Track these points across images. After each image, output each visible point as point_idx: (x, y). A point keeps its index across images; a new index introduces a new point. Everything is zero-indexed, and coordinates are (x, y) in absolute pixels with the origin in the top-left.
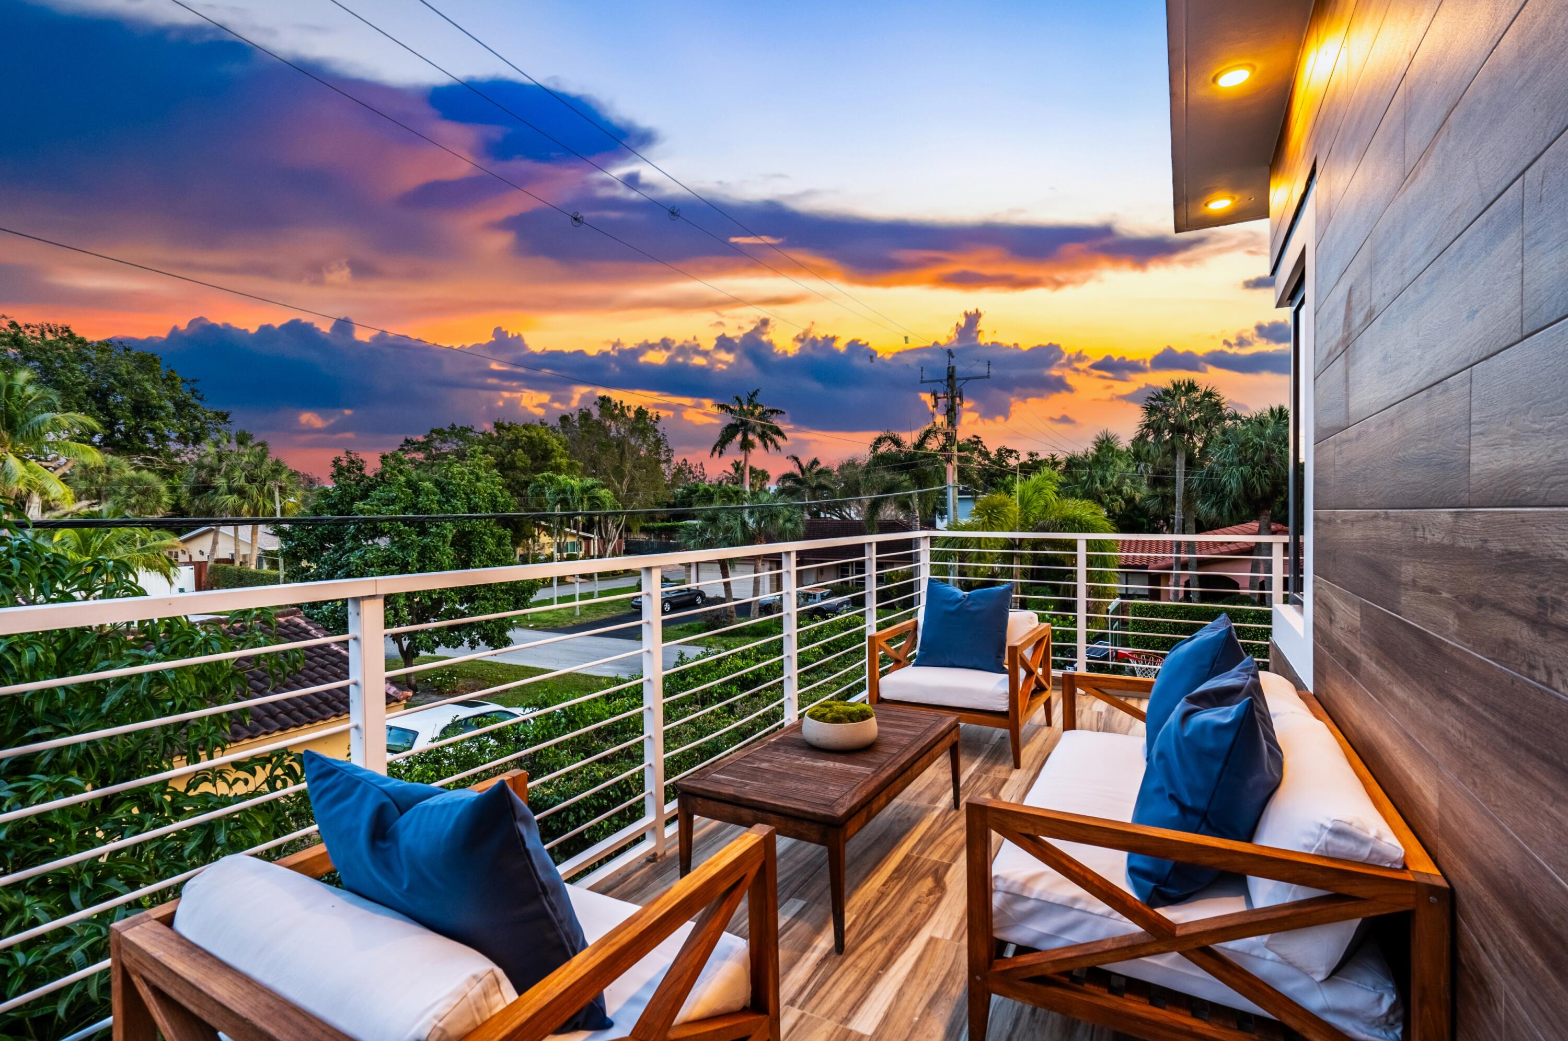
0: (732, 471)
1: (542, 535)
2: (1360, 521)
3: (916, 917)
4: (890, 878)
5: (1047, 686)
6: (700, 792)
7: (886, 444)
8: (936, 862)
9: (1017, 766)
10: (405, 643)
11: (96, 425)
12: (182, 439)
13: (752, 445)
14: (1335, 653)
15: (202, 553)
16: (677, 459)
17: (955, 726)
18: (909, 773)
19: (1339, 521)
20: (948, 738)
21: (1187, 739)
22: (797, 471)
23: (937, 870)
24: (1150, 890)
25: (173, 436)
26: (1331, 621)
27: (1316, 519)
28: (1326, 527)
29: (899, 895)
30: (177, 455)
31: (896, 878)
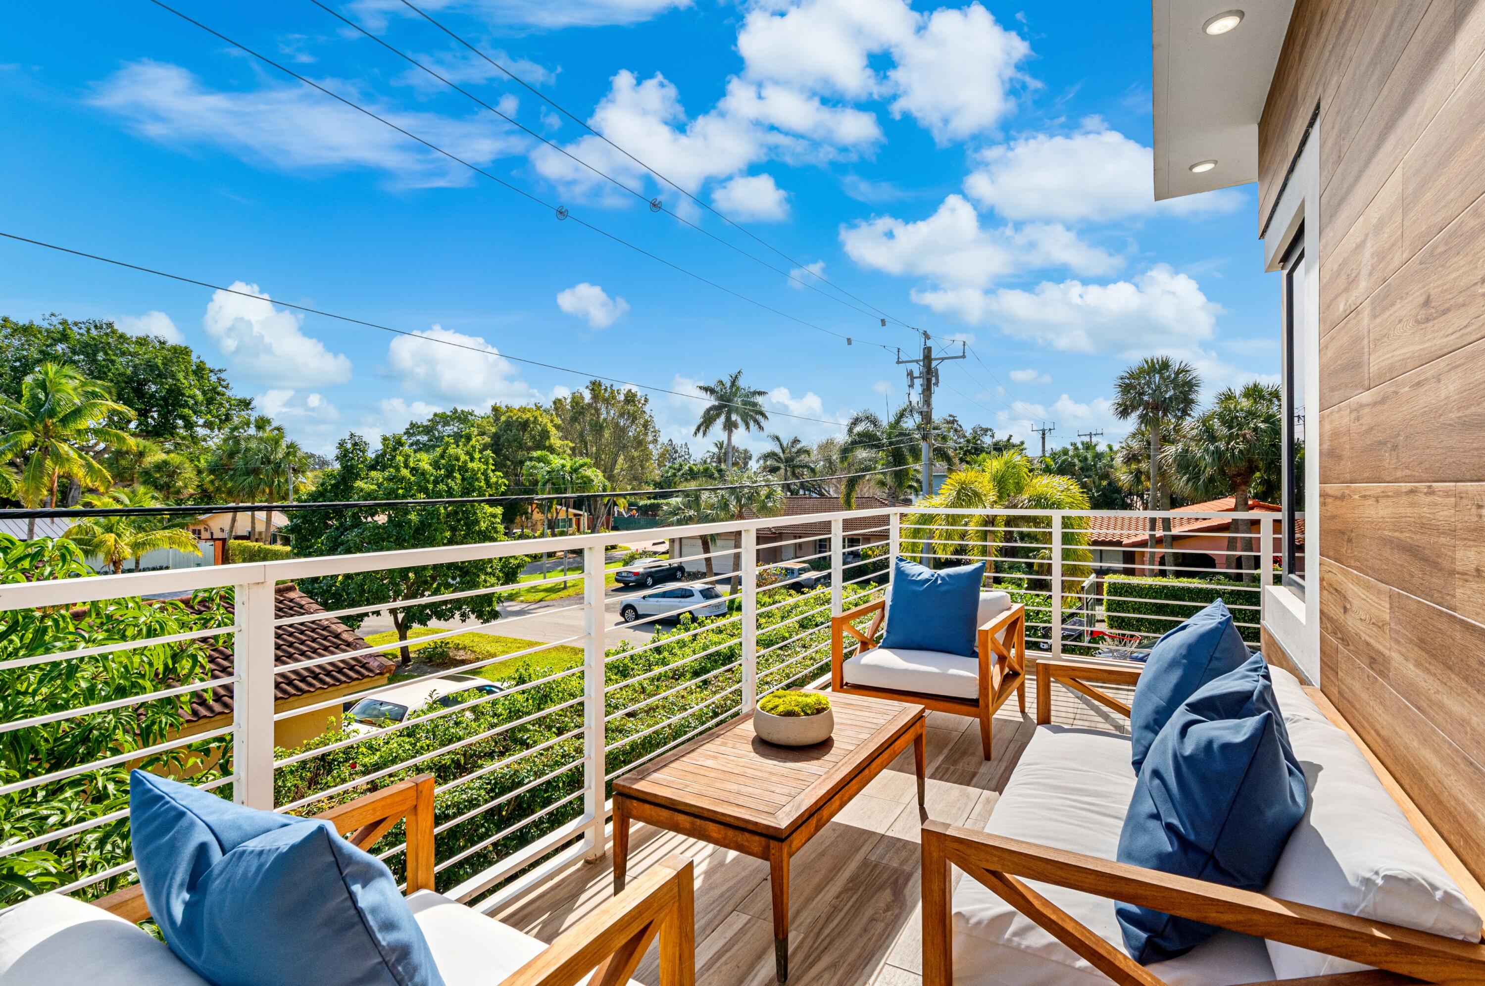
0: (716, 450)
1: (535, 513)
2: (1388, 496)
3: (870, 939)
4: (846, 890)
5: (1020, 671)
6: (636, 794)
7: (863, 424)
8: (896, 870)
9: (988, 757)
10: (401, 616)
11: (132, 413)
12: (209, 425)
13: (736, 426)
14: (1351, 647)
15: (222, 530)
16: (663, 439)
17: (920, 717)
18: (866, 771)
19: (1357, 497)
20: (911, 730)
21: (1186, 759)
22: (778, 450)
23: (897, 880)
24: (1143, 940)
25: (201, 422)
26: (1345, 610)
27: (1323, 495)
28: (1338, 503)
29: (853, 910)
30: (205, 440)
31: (851, 889)
